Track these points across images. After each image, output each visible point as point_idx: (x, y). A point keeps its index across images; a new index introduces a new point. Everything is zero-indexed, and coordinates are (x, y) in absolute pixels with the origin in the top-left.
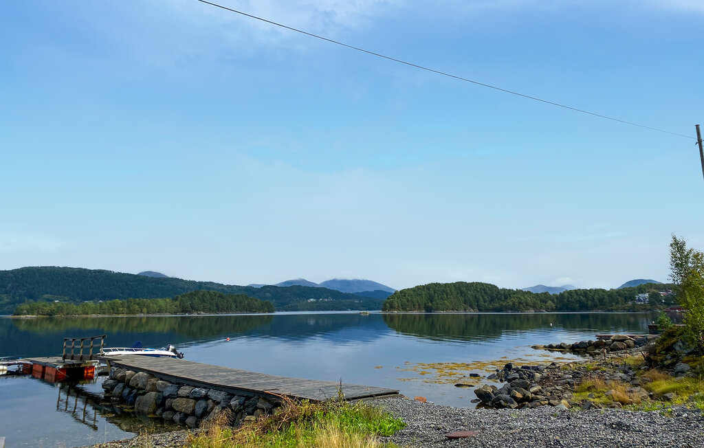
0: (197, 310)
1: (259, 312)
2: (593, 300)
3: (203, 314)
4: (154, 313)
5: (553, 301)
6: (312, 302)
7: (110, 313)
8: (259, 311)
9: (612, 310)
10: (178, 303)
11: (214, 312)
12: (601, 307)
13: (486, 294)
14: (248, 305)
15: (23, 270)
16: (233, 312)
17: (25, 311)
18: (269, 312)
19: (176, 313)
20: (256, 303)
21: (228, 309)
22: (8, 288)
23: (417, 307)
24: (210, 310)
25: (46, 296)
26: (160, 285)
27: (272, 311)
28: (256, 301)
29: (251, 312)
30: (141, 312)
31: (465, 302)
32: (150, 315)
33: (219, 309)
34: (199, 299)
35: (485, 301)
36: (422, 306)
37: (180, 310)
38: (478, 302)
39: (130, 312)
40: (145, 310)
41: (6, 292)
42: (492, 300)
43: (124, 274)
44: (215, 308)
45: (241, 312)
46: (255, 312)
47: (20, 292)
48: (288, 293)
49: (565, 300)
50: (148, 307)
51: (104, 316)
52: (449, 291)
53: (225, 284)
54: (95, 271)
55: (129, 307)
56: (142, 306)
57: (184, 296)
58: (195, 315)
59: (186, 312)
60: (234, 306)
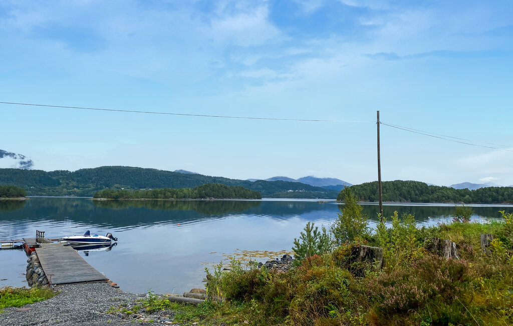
0: (209, 197)
2: (503, 195)
3: (213, 199)
4: (181, 198)
5: (470, 195)
6: (291, 193)
7: (152, 198)
8: (251, 197)
10: (196, 191)
11: (220, 197)
12: (510, 200)
13: (418, 189)
14: (244, 193)
15: (101, 168)
16: (233, 198)
17: (100, 196)
18: (258, 199)
19: (195, 198)
20: (249, 192)
21: (230, 196)
22: (93, 180)
23: (363, 198)
24: (217, 197)
25: (116, 185)
27: (261, 199)
28: (249, 191)
30: (173, 197)
31: (400, 195)
32: (179, 200)
34: (210, 189)
35: (416, 195)
37: (198, 196)
38: (410, 195)
39: (166, 197)
40: (175, 196)
41: (92, 182)
42: (422, 193)
43: (165, 171)
44: (221, 195)
45: (239, 199)
46: (247, 199)
47: (101, 182)
48: (274, 186)
49: (480, 195)
50: (177, 194)
51: (149, 199)
52: (388, 187)
53: (231, 178)
54: (146, 169)
55: (165, 194)
56: (173, 193)
57: (201, 187)
58: (208, 199)
59: (202, 197)
60: (234, 194)
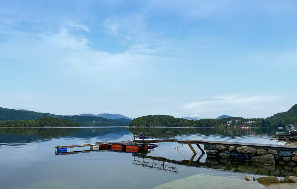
0: (47, 125)
1: (74, 126)
2: (211, 123)
3: (50, 127)
4: (28, 126)
5: (196, 123)
6: (95, 123)
7: (6, 126)
9: (218, 127)
10: (38, 122)
11: (54, 126)
12: (214, 126)
13: (170, 120)
14: (70, 123)
16: (63, 126)
18: (78, 127)
19: (37, 127)
20: (73, 123)
21: (61, 125)
23: (143, 125)
24: (53, 126)
26: (26, 114)
27: (80, 126)
29: (71, 126)
30: (22, 126)
31: (162, 123)
32: (26, 127)
33: (57, 126)
34: (48, 120)
35: (169, 123)
36: (145, 124)
37: (39, 125)
38: (167, 123)
39: (16, 126)
40: (23, 125)
42: (172, 122)
43: (8, 109)
44: (55, 125)
45: (66, 127)
46: (72, 127)
48: (84, 119)
49: (201, 123)
50: (25, 124)
51: (4, 127)
52: (155, 118)
55: (16, 124)
56: (22, 123)
57: (41, 119)
58: (46, 127)
59: (42, 126)
60: (63, 124)
